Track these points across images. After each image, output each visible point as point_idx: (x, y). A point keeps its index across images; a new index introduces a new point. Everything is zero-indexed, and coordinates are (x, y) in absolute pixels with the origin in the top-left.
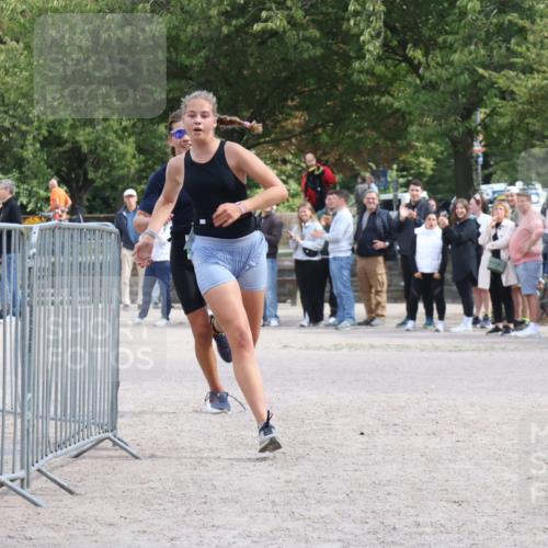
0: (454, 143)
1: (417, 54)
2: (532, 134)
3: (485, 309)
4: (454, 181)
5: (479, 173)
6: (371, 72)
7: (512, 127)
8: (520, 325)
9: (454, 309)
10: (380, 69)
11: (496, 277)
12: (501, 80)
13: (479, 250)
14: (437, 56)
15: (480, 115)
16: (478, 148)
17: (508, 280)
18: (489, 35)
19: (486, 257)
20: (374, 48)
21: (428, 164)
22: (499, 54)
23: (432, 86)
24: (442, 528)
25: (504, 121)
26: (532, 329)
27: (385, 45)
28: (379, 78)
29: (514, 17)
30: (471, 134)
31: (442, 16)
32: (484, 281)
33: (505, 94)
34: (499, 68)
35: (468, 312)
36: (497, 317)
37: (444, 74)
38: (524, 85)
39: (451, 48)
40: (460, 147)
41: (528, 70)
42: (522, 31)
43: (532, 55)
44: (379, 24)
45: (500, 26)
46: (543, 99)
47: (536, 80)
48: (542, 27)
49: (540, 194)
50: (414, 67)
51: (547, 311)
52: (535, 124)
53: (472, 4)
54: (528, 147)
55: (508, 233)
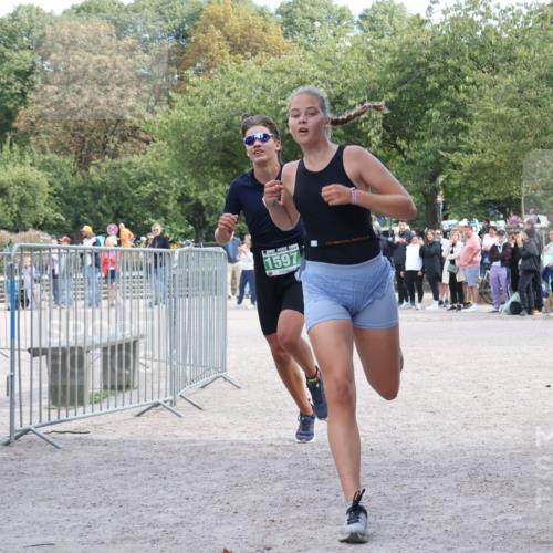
0: (425, 195)
1: (403, 143)
2: (473, 190)
3: (446, 295)
4: (426, 219)
5: (441, 214)
7: (460, 186)
8: (467, 305)
9: (428, 296)
11: (452, 276)
12: (454, 158)
13: (442, 261)
14: (415, 144)
15: (441, 179)
16: (440, 199)
17: (460, 278)
18: (445, 132)
19: (447, 265)
20: (376, 140)
22: (451, 144)
23: (412, 162)
25: (455, 183)
26: (474, 307)
27: (383, 138)
29: (460, 120)
30: (436, 191)
31: (417, 120)
32: (446, 279)
33: (455, 167)
34: (452, 151)
35: (436, 298)
36: (454, 300)
37: (419, 155)
38: (467, 161)
39: (422, 139)
40: (429, 199)
41: (470, 152)
42: (465, 129)
43: (472, 142)
44: (379, 126)
45: (452, 126)
46: (479, 169)
47: (474, 158)
48: (477, 126)
49: (478, 225)
50: (401, 151)
51: (484, 297)
52: (474, 184)
53: (435, 113)
54: (470, 198)
55: (460, 249)
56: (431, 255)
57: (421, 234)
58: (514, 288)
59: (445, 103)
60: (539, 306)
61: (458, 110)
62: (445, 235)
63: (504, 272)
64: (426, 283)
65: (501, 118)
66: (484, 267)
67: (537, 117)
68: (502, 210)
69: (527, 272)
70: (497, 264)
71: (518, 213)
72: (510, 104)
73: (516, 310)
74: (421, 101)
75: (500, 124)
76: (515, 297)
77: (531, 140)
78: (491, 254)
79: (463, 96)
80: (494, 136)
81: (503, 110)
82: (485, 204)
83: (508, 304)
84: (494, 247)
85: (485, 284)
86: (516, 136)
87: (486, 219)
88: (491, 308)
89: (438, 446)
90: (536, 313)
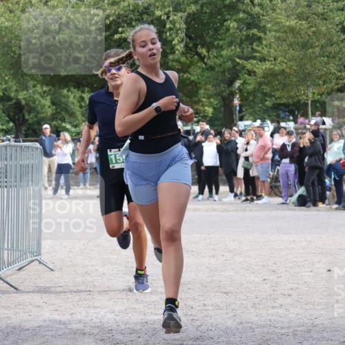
0: (224, 99)
1: (204, 51)
2: (265, 94)
3: (241, 189)
4: (224, 120)
5: (237, 115)
6: (178, 61)
7: (255, 90)
8: (259, 197)
9: (224, 189)
10: (183, 59)
11: (246, 171)
12: (249, 65)
13: (238, 157)
14: (214, 52)
15: (237, 84)
16: (236, 102)
17: (253, 173)
18: (242, 42)
19: (241, 161)
20: (180, 48)
21: (210, 110)
22: (247, 51)
23: (212, 68)
24: (218, 307)
25: (250, 87)
26: (265, 199)
27: (186, 46)
28: (182, 64)
29: (255, 31)
30: (232, 94)
31: (216, 30)
32: (240, 173)
33: (250, 73)
34: (247, 59)
35: (232, 190)
36: (247, 193)
37: (218, 61)
38: (261, 68)
39: (221, 48)
40: (227, 102)
41: (263, 59)
42: (259, 39)
43: (265, 51)
44: (182, 35)
45: (248, 36)
46: (271, 75)
47: (267, 65)
48: (270, 37)
49: (270, 126)
50: (202, 58)
51: (274, 190)
52: (267, 89)
53: (233, 24)
54: (263, 101)
55: (253, 147)
56: (227, 152)
57: (219, 133)
58: (301, 183)
59: (241, 15)
60: (323, 199)
61: (253, 22)
62: (241, 134)
63: (292, 168)
64: (222, 177)
65: (292, 29)
66: (275, 163)
67: (324, 29)
68: (292, 113)
69: (313, 168)
70: (286, 161)
71: (305, 115)
72: (300, 17)
73: (302, 202)
74: (220, 13)
75: (290, 36)
76: (302, 191)
77: (317, 50)
78: (282, 152)
79: (257, 9)
80: (285, 47)
81: (293, 22)
82: (276, 107)
83: (296, 196)
84: (284, 146)
85: (276, 179)
86: (305, 46)
87: (277, 120)
88: (280, 200)
89: (230, 323)
90: (320, 205)
